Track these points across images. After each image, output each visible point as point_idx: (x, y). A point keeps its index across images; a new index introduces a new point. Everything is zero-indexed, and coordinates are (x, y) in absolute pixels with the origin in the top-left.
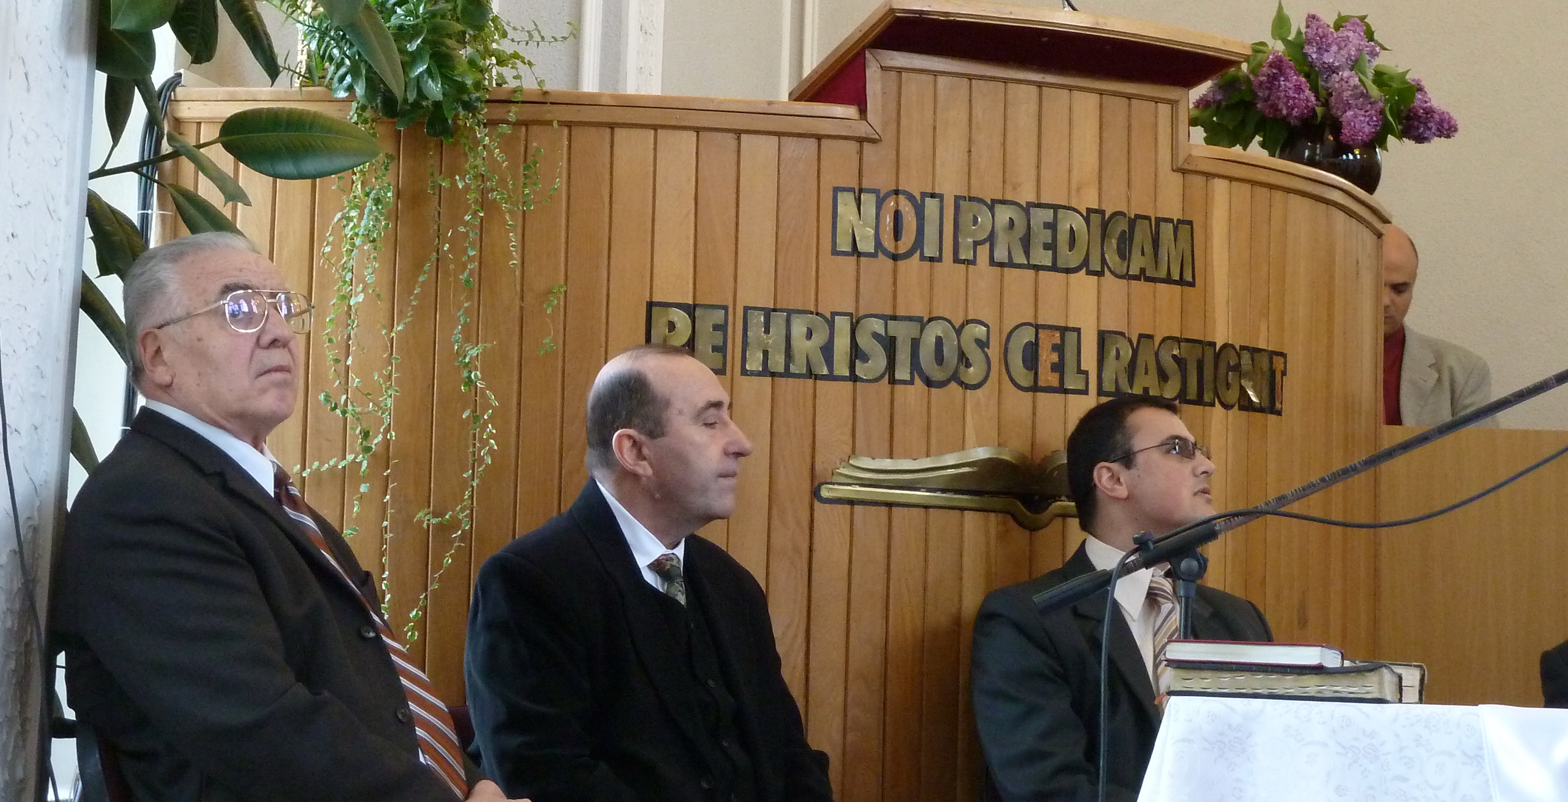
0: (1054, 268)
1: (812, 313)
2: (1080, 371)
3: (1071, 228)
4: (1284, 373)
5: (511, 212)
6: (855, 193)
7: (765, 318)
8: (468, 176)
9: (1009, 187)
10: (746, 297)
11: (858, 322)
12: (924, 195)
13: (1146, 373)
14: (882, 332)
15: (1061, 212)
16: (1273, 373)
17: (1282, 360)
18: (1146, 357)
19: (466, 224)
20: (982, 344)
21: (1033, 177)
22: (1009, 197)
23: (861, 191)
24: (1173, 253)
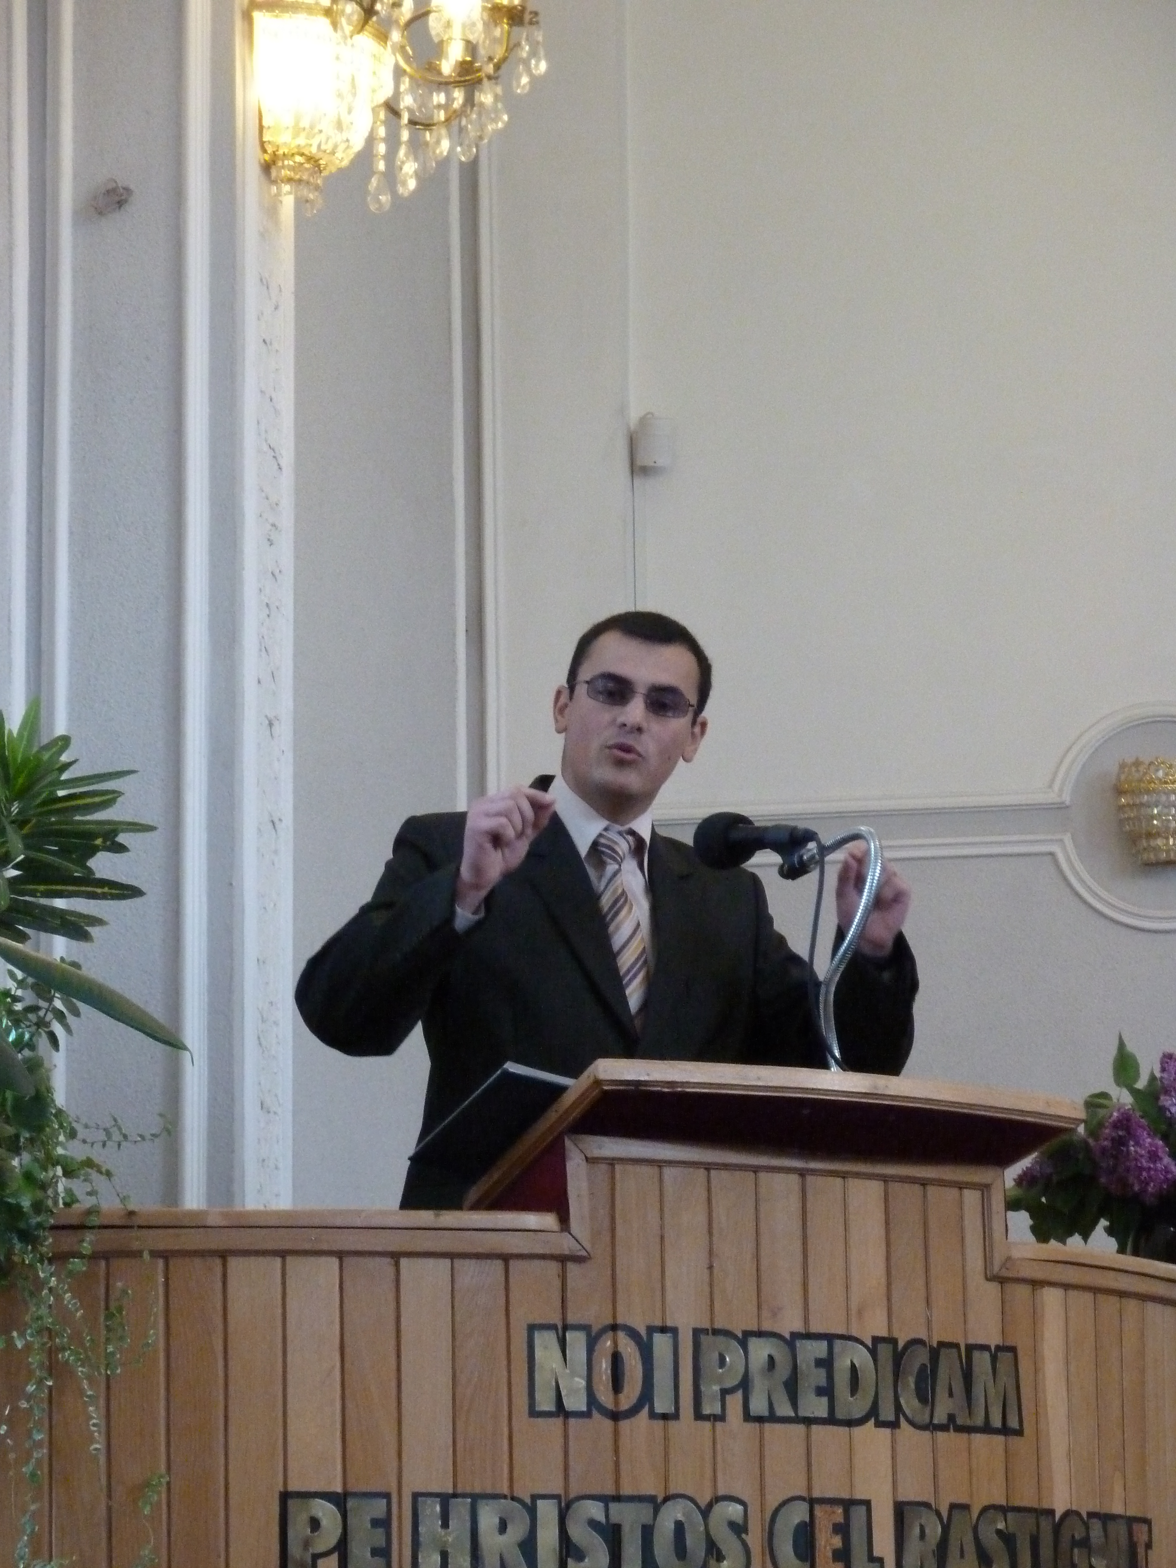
0: (831, 1420)
1: (505, 1497)
2: (872, 1559)
3: (853, 1366)
4: (1149, 1546)
5: (90, 1378)
6: (557, 1334)
7: (441, 1507)
8: (29, 1331)
9: (765, 1313)
10: (415, 1481)
11: (568, 1506)
12: (651, 1330)
13: (962, 1555)
14: (601, 1517)
15: (838, 1344)
16: (1133, 1547)
17: (1145, 1528)
18: (962, 1535)
19: (29, 1398)
20: (739, 1529)
21: (798, 1297)
22: (766, 1326)
23: (566, 1328)
24: (992, 1391)
